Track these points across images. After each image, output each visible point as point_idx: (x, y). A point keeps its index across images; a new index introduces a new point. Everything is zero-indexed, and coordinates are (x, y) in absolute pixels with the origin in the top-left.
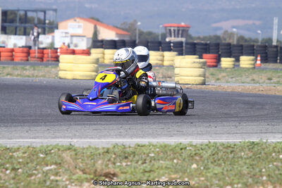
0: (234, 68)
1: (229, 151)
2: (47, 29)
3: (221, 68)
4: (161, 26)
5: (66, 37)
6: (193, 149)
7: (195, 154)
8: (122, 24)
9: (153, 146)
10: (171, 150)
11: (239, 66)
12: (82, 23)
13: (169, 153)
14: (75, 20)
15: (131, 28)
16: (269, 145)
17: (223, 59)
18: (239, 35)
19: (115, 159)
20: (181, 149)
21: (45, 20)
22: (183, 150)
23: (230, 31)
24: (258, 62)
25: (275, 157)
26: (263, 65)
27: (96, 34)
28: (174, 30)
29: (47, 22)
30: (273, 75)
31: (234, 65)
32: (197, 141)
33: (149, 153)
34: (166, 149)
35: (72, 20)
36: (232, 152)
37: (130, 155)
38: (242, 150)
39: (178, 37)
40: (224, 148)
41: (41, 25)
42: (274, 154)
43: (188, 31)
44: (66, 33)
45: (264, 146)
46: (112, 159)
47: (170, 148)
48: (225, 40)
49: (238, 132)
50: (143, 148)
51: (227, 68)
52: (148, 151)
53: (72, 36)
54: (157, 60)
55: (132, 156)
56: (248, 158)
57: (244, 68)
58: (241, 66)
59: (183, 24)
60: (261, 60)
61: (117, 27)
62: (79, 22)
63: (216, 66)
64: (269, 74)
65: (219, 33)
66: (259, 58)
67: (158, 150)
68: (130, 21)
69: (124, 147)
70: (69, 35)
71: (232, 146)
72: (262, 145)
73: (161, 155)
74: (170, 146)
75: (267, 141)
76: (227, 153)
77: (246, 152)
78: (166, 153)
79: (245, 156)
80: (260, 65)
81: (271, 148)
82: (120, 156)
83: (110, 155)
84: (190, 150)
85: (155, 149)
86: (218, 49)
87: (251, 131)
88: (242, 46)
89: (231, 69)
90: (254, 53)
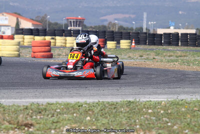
0: (116, 48)
1: (113, 107)
3: (107, 48)
4: (64, 19)
7: (89, 110)
8: (36, 17)
10: (72, 107)
11: (119, 47)
12: (8, 16)
13: (70, 109)
14: (3, 15)
15: (43, 20)
16: (141, 103)
17: (108, 42)
18: (119, 25)
19: (32, 113)
20: (79, 106)
22: (80, 107)
23: (113, 22)
24: (133, 44)
25: (145, 112)
26: (136, 46)
27: (18, 24)
28: (74, 22)
30: (144, 53)
31: (116, 46)
32: (90, 100)
33: (56, 109)
34: (68, 106)
35: (1, 15)
36: (115, 108)
37: (42, 111)
38: (122, 107)
39: (76, 26)
40: (109, 105)
42: (144, 110)
43: (83, 22)
46: (30, 114)
47: (71, 106)
48: (110, 28)
49: (119, 94)
50: (52, 106)
51: (111, 49)
52: (56, 108)
54: (62, 43)
55: (44, 111)
56: (126, 113)
57: (123, 49)
58: (121, 47)
59: (80, 17)
60: (135, 43)
61: (33, 20)
62: (5, 16)
63: (104, 47)
64: (141, 53)
65: (106, 24)
66: (133, 42)
67: (62, 107)
68: (42, 15)
69: (39, 105)
71: (115, 104)
72: (136, 103)
73: (65, 110)
74: (71, 104)
75: (139, 101)
76: (112, 109)
77: (125, 108)
78: (69, 109)
79: (124, 111)
80: (135, 46)
81: (142, 105)
82: (35, 111)
83: (28, 111)
84: (85, 107)
85: (60, 106)
86: (105, 35)
87: (129, 93)
88: (121, 33)
89: (114, 49)
90: (130, 38)
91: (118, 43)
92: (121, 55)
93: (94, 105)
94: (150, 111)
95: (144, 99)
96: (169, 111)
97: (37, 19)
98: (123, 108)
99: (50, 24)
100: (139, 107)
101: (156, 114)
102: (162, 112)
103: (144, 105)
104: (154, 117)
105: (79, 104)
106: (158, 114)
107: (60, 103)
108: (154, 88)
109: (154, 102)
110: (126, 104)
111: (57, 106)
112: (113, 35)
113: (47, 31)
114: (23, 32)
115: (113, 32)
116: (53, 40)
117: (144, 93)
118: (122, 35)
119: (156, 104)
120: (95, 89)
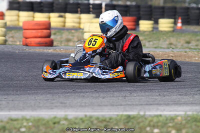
0: (153, 31)
3: (139, 31)
6: (66, 123)
9: (26, 120)
10: (44, 124)
11: (157, 28)
13: (41, 128)
16: (146, 119)
17: (141, 22)
20: (54, 123)
22: (56, 125)
24: (179, 25)
25: (149, 131)
26: (184, 28)
30: (192, 38)
31: (153, 27)
32: (72, 114)
33: (21, 127)
34: (39, 123)
42: (148, 129)
45: (140, 120)
47: (44, 122)
49: (123, 103)
52: (19, 126)
55: (2, 131)
57: (162, 31)
58: (160, 29)
60: (183, 23)
63: (135, 29)
64: (187, 38)
66: (180, 21)
67: (30, 124)
71: (108, 120)
72: (138, 119)
73: (33, 129)
74: (43, 120)
75: (145, 114)
80: (181, 27)
81: (147, 123)
84: (64, 124)
85: (28, 123)
86: (139, 11)
87: (137, 103)
88: (163, 8)
89: (150, 32)
90: (175, 15)
91: (156, 22)
92: (159, 40)
93: (77, 121)
94: (156, 131)
95: (152, 112)
100: (141, 124)
102: (173, 132)
103: (150, 121)
105: (57, 120)
107: (28, 117)
108: (180, 95)
109: (165, 116)
110: (124, 119)
111: (22, 124)
112: (151, 11)
113: (55, 5)
114: (19, 7)
115: (151, 7)
116: (61, 19)
117: (160, 103)
118: (163, 12)
119: (167, 120)
120: (94, 95)
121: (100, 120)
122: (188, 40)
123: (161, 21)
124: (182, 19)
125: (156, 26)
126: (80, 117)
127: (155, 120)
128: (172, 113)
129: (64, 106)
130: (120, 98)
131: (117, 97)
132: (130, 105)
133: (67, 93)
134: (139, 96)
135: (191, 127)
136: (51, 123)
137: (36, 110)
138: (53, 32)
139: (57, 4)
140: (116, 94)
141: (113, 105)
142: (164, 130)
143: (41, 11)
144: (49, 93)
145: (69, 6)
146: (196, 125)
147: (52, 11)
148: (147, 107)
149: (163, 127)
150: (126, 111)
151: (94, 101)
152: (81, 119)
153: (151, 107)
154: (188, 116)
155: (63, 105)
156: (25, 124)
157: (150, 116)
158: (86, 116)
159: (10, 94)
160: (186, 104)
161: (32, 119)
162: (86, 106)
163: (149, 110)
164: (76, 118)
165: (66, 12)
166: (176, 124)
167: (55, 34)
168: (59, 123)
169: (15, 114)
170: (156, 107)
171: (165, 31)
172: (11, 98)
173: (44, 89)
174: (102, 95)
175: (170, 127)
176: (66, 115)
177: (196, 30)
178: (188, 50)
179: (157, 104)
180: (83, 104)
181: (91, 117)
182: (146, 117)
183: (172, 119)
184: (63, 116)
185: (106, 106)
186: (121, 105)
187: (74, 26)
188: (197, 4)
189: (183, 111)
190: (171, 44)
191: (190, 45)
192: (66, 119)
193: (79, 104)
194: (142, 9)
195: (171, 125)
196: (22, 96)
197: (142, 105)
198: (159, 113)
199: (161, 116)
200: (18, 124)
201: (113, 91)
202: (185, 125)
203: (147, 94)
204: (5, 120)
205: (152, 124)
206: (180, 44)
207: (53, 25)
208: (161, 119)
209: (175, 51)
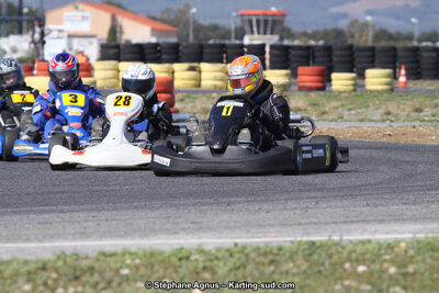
0: (355, 90)
1: (266, 261)
2: (25, 24)
3: (332, 91)
4: (234, 14)
5: (58, 38)
6: (202, 259)
7: (205, 268)
8: (163, 13)
9: (130, 254)
10: (163, 261)
12: (88, 11)
13: (156, 268)
14: (77, 8)
15: (179, 21)
16: (343, 248)
17: (334, 75)
18: (377, 27)
19: (56, 281)
20: (180, 259)
21: (21, 7)
22: (184, 262)
23: (361, 20)
24: (402, 79)
26: (411, 84)
29: (25, 10)
30: (426, 103)
32: (211, 242)
33: (121, 268)
34: (153, 260)
35: (71, 7)
36: (271, 262)
37: (83, 272)
38: (291, 258)
39: (265, 33)
40: (259, 255)
41: (15, 17)
42: (347, 265)
43: (282, 22)
44: (60, 31)
45: (333, 250)
46: (50, 282)
47: (160, 258)
48: (352, 36)
49: (303, 221)
50: (108, 259)
51: (341, 92)
52: (118, 265)
53: (70, 36)
54: (216, 79)
55: (88, 275)
56: (298, 274)
57: (371, 91)
58: (369, 87)
59: (274, 9)
60: (408, 76)
61: (153, 18)
62: (83, 11)
63: (323, 89)
64: (417, 102)
65: (343, 24)
66: (403, 72)
67: (137, 261)
68: (177, 6)
69: (77, 256)
70: (65, 34)
71: (275, 251)
72: (330, 248)
73: (143, 271)
74: (162, 253)
75: (341, 240)
76: (263, 264)
77: (298, 263)
78: (152, 266)
79: (295, 270)
80: (406, 83)
81: (345, 255)
82: (65, 275)
83: (45, 274)
84: (197, 260)
85: (133, 260)
86: (330, 55)
87: (328, 219)
88: (372, 49)
89: (350, 92)
90: (395, 62)
91: (362, 76)
92: (367, 107)
93: (220, 255)
94: (361, 269)
95: (354, 235)
96: (411, 269)
97: (164, 16)
98: (293, 261)
99: (198, 29)
100: (335, 258)
101: (376, 275)
102: (392, 270)
103: (351, 252)
104: (369, 283)
105: (184, 254)
106: (380, 278)
107: (133, 250)
108: (405, 204)
109: (378, 243)
110: (304, 250)
111: (124, 261)
112: (352, 55)
113: (181, 48)
114: (119, 53)
115: (351, 47)
116: (192, 74)
117: (368, 218)
118: (373, 56)
119: (380, 249)
120: (251, 208)
121: (262, 251)
122: (417, 105)
123: (370, 73)
124: (406, 69)
125: (360, 82)
126: (227, 246)
127: (360, 249)
128: (391, 237)
129: (199, 228)
130: (298, 212)
131: (291, 209)
132: (315, 224)
133: (204, 204)
134: (331, 207)
135: (424, 260)
136: (174, 260)
137: (146, 236)
138: (177, 97)
139: (185, 48)
140: (291, 204)
141: (284, 225)
142: (376, 267)
143: (158, 60)
144: (172, 205)
145: (206, 51)
146: (431, 257)
147: (177, 60)
148: (345, 227)
149: (373, 261)
150: (308, 234)
151: (251, 217)
152: (228, 250)
153: (352, 226)
154: (419, 242)
155: (196, 226)
156: (128, 261)
157: (351, 242)
158: (236, 245)
159: (103, 209)
160: (414, 219)
161: (141, 252)
162: (236, 227)
163: (349, 232)
164: (219, 250)
165: (200, 60)
166: (397, 255)
167: (182, 100)
168: (188, 258)
169: (109, 244)
170: (360, 225)
171: (377, 91)
172: (103, 215)
173: (162, 199)
174: (265, 207)
175: (385, 261)
176: (200, 245)
177: (432, 88)
178: (417, 124)
179: (363, 221)
180: (232, 224)
181: (244, 247)
182: (343, 244)
183: (390, 247)
184: (195, 247)
185: (273, 226)
186: (299, 224)
187: (215, 86)
188: (434, 42)
189: (410, 232)
190: (389, 113)
191: (422, 114)
192: (201, 252)
193: (224, 224)
194: (335, 53)
195: (387, 257)
196: (124, 212)
197: (336, 223)
198: (366, 237)
199: (369, 241)
200: (116, 262)
201: (286, 200)
202: (413, 257)
203: (345, 203)
204: (94, 255)
205: (354, 256)
206: (406, 113)
207: (177, 84)
208: (370, 247)
209: (395, 125)
